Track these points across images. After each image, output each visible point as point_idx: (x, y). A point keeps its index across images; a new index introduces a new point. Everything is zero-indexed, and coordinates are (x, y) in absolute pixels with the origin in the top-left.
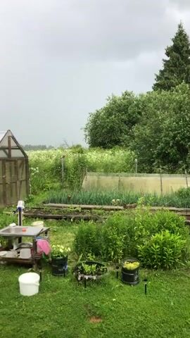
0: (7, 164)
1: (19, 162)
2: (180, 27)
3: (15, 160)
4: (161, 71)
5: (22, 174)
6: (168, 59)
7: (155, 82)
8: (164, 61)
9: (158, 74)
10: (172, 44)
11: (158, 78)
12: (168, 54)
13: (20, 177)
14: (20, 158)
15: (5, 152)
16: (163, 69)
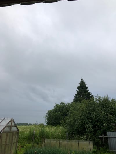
0: (9, 134)
1: (14, 133)
2: (82, 79)
3: (13, 132)
4: (76, 95)
5: (15, 139)
6: (78, 90)
7: (74, 99)
8: (77, 91)
9: (75, 96)
10: (79, 85)
11: (75, 97)
12: (78, 89)
13: (13, 141)
14: (15, 132)
15: (9, 128)
16: (76, 94)
